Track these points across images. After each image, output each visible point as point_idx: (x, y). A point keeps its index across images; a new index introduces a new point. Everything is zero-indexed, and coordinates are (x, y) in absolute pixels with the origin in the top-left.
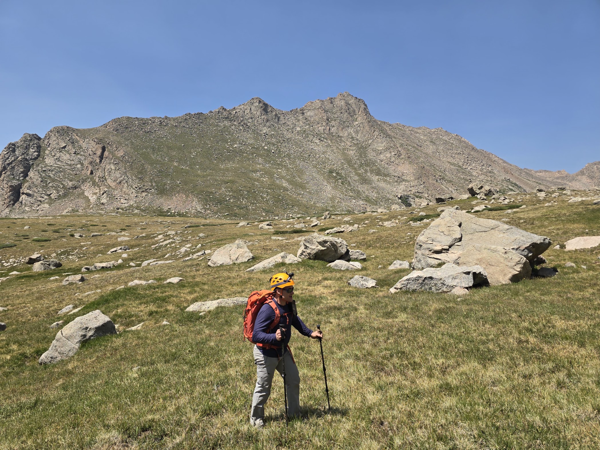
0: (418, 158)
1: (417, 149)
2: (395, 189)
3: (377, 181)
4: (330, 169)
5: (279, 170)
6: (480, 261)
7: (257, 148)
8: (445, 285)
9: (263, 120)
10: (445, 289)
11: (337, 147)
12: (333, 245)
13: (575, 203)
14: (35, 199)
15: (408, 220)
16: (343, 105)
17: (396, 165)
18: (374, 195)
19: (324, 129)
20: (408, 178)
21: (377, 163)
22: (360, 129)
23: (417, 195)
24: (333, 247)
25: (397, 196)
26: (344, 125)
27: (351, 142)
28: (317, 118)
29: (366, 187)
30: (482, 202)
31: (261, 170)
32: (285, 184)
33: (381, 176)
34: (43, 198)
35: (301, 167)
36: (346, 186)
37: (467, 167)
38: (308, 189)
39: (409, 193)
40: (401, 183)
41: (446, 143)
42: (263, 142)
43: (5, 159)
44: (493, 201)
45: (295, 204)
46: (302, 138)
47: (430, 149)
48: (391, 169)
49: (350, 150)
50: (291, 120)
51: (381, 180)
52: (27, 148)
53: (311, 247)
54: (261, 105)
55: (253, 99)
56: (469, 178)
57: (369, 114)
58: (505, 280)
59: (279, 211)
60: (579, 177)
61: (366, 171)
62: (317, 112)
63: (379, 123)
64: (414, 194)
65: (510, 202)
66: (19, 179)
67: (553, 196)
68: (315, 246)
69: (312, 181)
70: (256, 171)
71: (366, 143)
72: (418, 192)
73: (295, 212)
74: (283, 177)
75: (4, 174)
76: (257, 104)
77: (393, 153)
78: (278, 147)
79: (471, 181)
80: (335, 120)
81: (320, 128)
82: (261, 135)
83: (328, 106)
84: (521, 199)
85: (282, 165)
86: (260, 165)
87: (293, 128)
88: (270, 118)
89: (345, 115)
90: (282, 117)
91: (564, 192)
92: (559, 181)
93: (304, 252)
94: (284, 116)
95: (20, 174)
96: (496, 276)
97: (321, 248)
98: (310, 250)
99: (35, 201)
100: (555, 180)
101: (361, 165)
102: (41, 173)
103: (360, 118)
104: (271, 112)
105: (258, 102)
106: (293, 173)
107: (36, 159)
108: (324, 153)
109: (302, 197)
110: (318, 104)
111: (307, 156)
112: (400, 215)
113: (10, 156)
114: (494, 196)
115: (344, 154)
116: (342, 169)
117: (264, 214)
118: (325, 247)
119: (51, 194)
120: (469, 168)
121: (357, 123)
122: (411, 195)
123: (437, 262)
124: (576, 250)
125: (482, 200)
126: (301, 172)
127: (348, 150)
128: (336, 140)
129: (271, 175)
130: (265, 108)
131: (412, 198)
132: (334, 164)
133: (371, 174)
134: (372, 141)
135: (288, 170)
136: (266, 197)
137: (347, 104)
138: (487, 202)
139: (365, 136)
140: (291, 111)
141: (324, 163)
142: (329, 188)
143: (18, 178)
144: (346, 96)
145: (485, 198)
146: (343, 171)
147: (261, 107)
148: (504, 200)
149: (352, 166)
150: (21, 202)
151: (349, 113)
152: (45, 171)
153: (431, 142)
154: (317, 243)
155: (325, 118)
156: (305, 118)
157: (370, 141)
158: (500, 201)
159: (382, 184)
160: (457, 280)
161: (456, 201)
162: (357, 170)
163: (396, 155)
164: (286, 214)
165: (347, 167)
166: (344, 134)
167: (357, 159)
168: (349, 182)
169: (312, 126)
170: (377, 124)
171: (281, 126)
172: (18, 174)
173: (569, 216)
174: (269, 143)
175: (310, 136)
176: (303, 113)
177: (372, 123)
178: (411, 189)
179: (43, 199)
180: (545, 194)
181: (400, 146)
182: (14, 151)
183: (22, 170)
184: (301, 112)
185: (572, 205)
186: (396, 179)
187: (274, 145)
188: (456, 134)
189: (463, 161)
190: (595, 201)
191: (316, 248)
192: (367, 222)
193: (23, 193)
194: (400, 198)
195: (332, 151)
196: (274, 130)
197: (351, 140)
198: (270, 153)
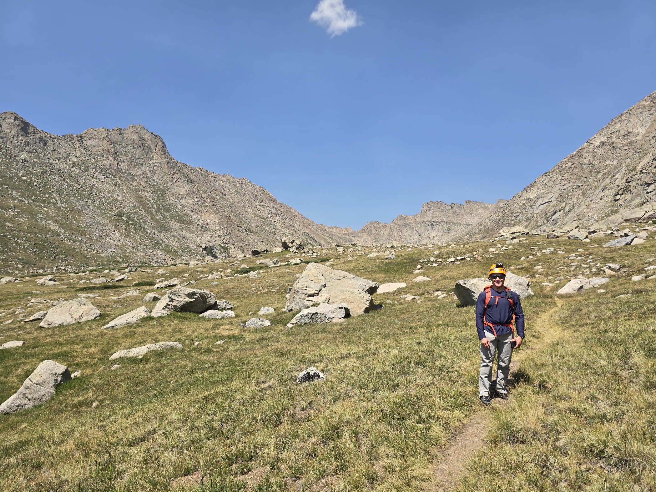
0: (222, 207)
1: (222, 198)
2: (199, 239)
3: (178, 229)
4: (119, 212)
5: (44, 209)
6: (343, 300)
7: (10, 178)
8: (326, 317)
9: (21, 143)
10: (327, 321)
11: (128, 187)
12: (202, 296)
13: (372, 257)
15: (233, 272)
16: (135, 139)
17: (199, 213)
18: (174, 245)
19: (110, 164)
20: (213, 228)
21: (178, 209)
22: (158, 170)
23: (223, 246)
24: (202, 299)
25: (201, 246)
26: (136, 162)
27: (146, 182)
28: (100, 149)
29: (165, 235)
30: (294, 255)
31: (16, 207)
32: (54, 227)
33: (183, 223)
35: (78, 206)
36: (141, 233)
37: (271, 220)
38: (88, 234)
39: (214, 243)
40: (205, 233)
41: (250, 194)
42: (19, 170)
44: (304, 254)
45: (68, 253)
46: (80, 171)
47: (235, 199)
48: (194, 217)
49: (145, 191)
50: (64, 148)
51: (182, 228)
53: (177, 299)
54: (18, 122)
55: (5, 113)
56: (273, 230)
57: (168, 153)
58: (361, 312)
59: (45, 262)
60: (361, 234)
61: (165, 217)
62: (101, 142)
63: (180, 165)
64: (219, 245)
65: (318, 255)
67: (349, 251)
68: (183, 298)
69: (94, 226)
70: (8, 208)
71: (165, 185)
72: (223, 243)
73: (69, 264)
74: (51, 218)
76: (12, 121)
77: (196, 200)
78: (43, 178)
79: (275, 234)
80: (125, 155)
81: (105, 162)
82: (17, 161)
83: (117, 138)
84: (325, 253)
85: (49, 203)
86: (14, 200)
87: (66, 157)
88: (31, 141)
89: (138, 151)
90: (50, 142)
91: (356, 248)
92: (347, 237)
93: (169, 305)
94: (53, 141)
96: (355, 309)
97: (188, 300)
98: (177, 302)
100: (344, 236)
101: (159, 210)
103: (157, 157)
104: (34, 133)
105: (13, 118)
106: (66, 214)
108: (110, 192)
109: (80, 245)
110: (103, 133)
111: (86, 193)
112: (221, 268)
114: (304, 250)
115: (137, 195)
116: (136, 213)
117: (21, 266)
118: (193, 298)
120: (273, 221)
121: (153, 161)
122: (216, 246)
123: (311, 303)
124: (384, 294)
125: (295, 253)
126: (78, 213)
127: (143, 191)
128: (126, 178)
129: (32, 215)
130: (25, 127)
131: (218, 249)
132: (124, 207)
133: (171, 220)
134: (171, 183)
135: (58, 209)
136: (23, 244)
137: (141, 138)
138: (299, 255)
139: (163, 177)
140: (64, 136)
141: (110, 203)
142: (118, 234)
144: (139, 129)
145: (297, 251)
146: (136, 215)
147: (19, 125)
148: (313, 253)
149: (148, 210)
151: (143, 149)
153: (236, 191)
154: (184, 295)
155: (112, 150)
156: (84, 147)
157: (169, 184)
158: (309, 254)
159: (184, 233)
160: (335, 314)
161: (272, 254)
162: (153, 215)
163: (199, 201)
164: (55, 267)
165: (141, 210)
166: (137, 172)
167: (154, 202)
168: (144, 228)
169: (94, 158)
170: (178, 166)
171: (49, 153)
173: (372, 268)
174: (29, 173)
175: (91, 170)
176: (81, 142)
177: (172, 164)
178: (216, 239)
180: (343, 249)
181: (204, 193)
184: (78, 139)
185: (371, 259)
186: (200, 228)
187: (37, 175)
188: (260, 186)
189: (267, 213)
190: (386, 257)
191: (183, 300)
192: (186, 275)
194: (205, 249)
195: (122, 190)
196: (38, 157)
197: (146, 180)
198: (31, 186)
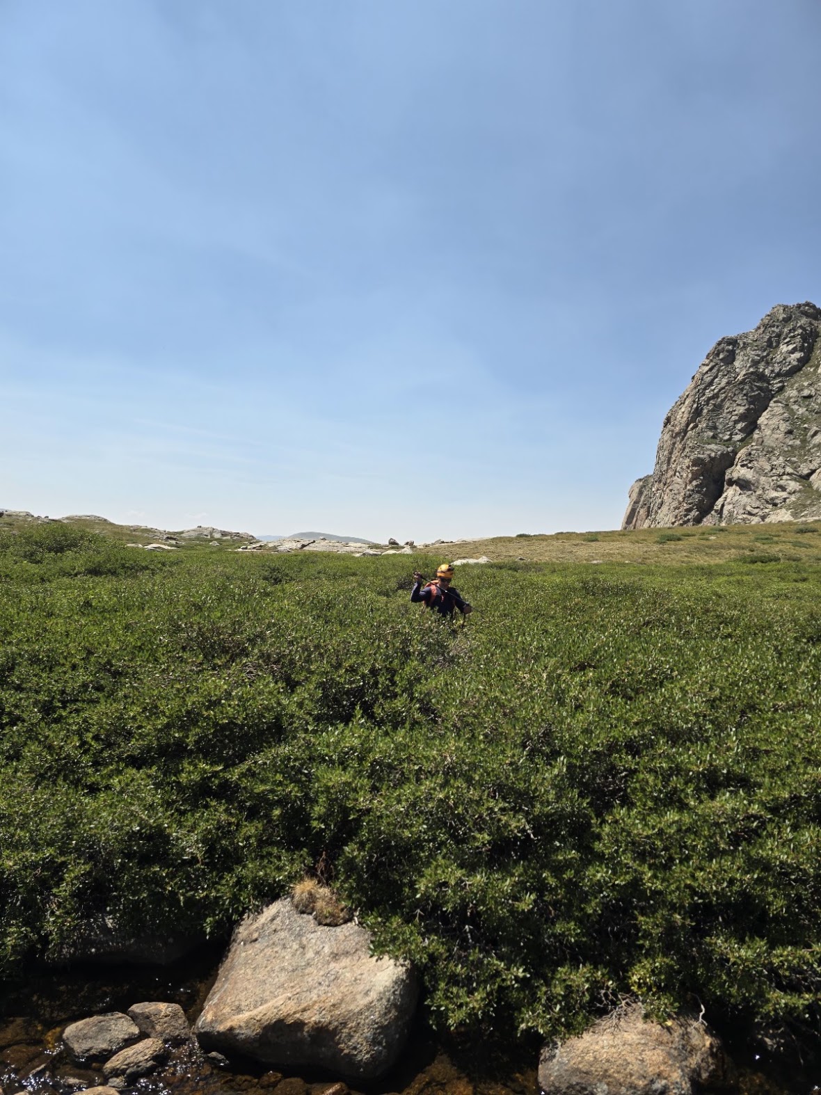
14: (759, 497)
34: (783, 489)
43: (703, 386)
52: (772, 345)
66: (730, 439)
75: (692, 429)
95: (736, 422)
99: (758, 504)
102: (795, 407)
107: (794, 371)
113: (716, 377)
119: (813, 472)
143: (727, 437)
150: (720, 512)
152: (810, 397)
172: (731, 424)
179: (784, 494)
182: (730, 358)
183: (741, 410)
193: (731, 483)
